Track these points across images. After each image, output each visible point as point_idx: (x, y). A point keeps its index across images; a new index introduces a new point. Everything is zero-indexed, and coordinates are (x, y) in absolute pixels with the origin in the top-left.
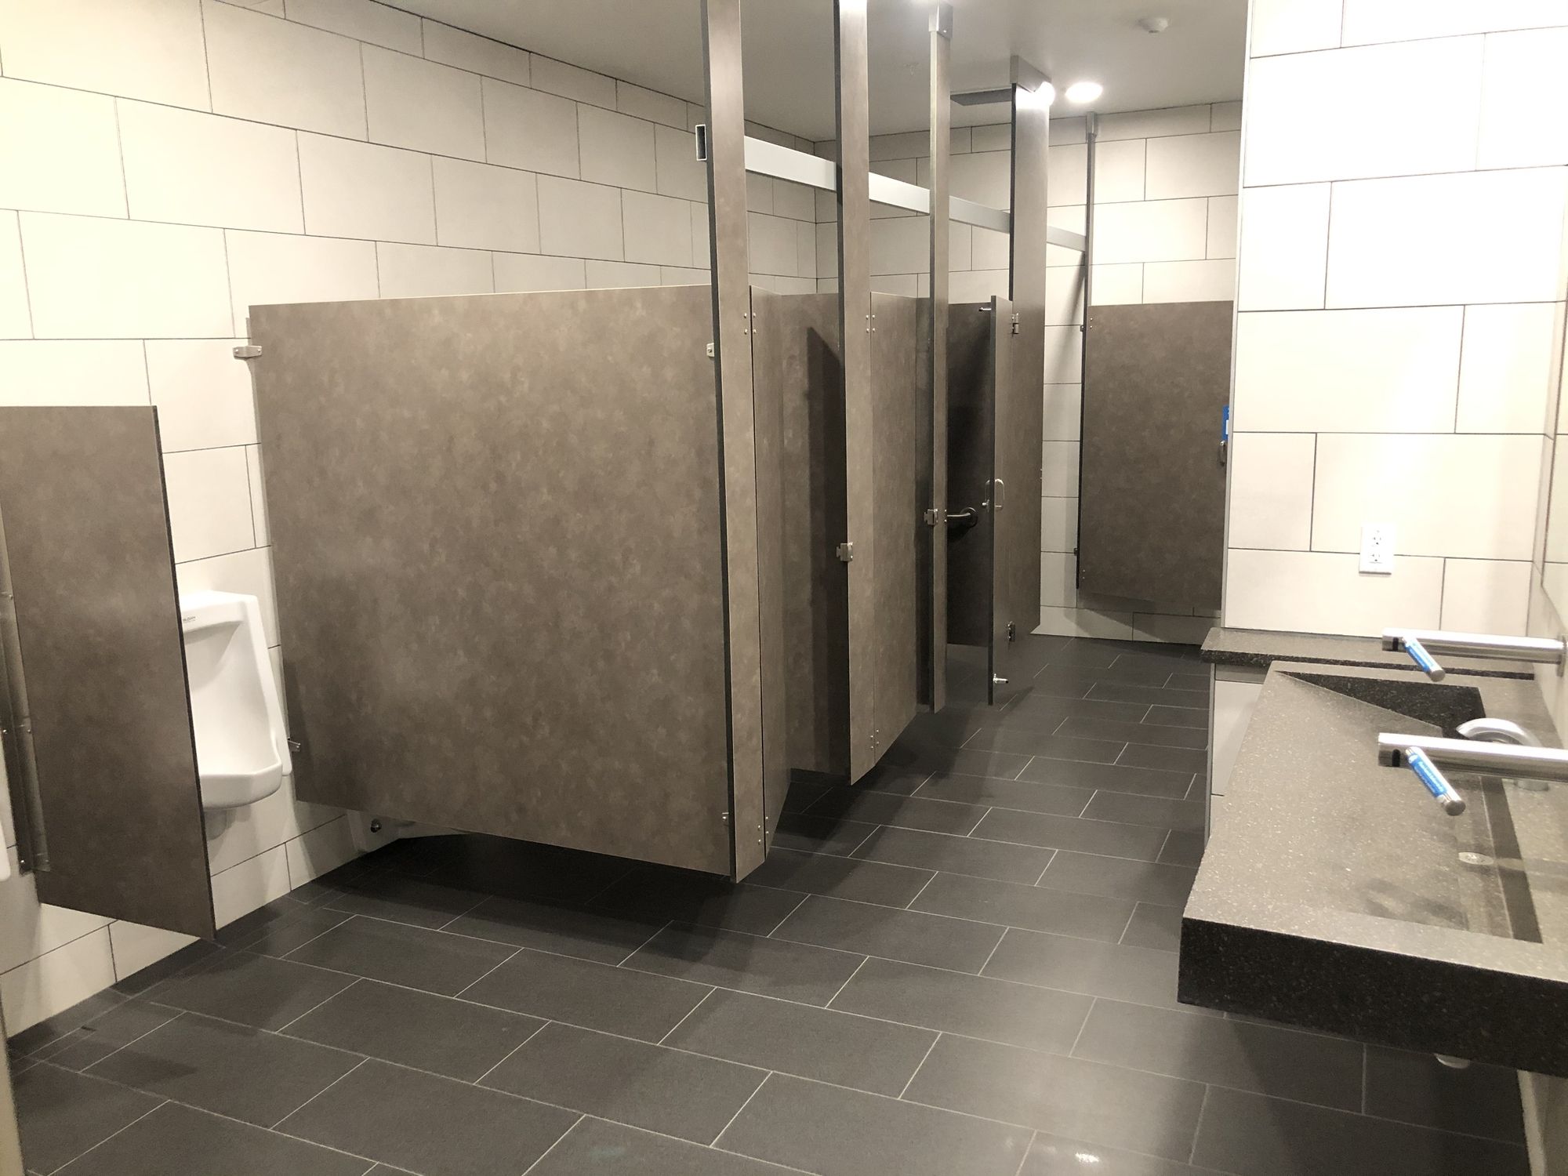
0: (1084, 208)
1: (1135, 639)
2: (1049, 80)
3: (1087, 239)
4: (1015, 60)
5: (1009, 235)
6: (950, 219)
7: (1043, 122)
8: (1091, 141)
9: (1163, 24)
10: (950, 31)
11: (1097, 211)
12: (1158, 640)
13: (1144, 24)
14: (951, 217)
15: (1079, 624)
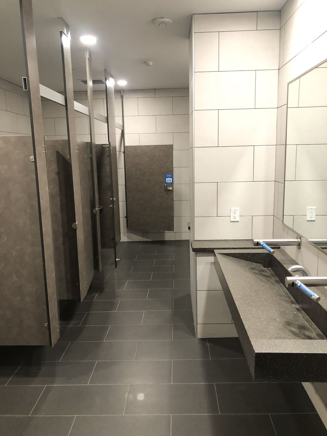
0: (121, 117)
1: (144, 241)
2: (113, 78)
3: (123, 126)
4: (105, 70)
5: (107, 124)
6: (95, 118)
7: (113, 90)
8: (122, 97)
9: (151, 63)
10: (91, 59)
11: (125, 118)
12: (150, 240)
13: (146, 63)
14: (95, 117)
15: (128, 238)
